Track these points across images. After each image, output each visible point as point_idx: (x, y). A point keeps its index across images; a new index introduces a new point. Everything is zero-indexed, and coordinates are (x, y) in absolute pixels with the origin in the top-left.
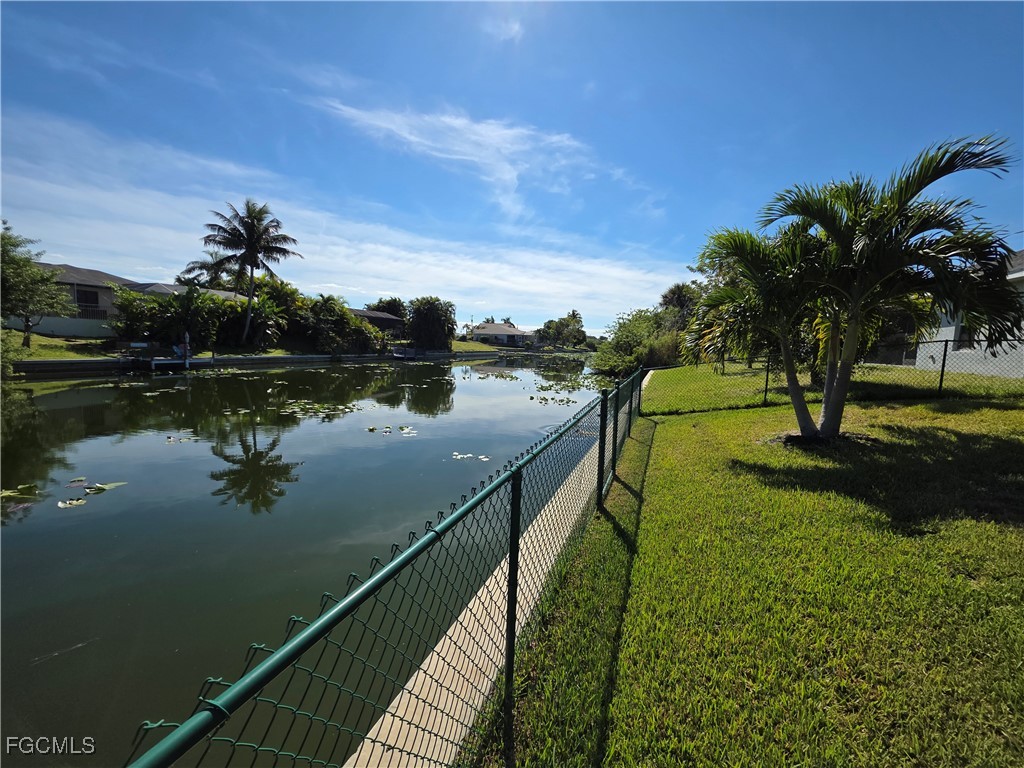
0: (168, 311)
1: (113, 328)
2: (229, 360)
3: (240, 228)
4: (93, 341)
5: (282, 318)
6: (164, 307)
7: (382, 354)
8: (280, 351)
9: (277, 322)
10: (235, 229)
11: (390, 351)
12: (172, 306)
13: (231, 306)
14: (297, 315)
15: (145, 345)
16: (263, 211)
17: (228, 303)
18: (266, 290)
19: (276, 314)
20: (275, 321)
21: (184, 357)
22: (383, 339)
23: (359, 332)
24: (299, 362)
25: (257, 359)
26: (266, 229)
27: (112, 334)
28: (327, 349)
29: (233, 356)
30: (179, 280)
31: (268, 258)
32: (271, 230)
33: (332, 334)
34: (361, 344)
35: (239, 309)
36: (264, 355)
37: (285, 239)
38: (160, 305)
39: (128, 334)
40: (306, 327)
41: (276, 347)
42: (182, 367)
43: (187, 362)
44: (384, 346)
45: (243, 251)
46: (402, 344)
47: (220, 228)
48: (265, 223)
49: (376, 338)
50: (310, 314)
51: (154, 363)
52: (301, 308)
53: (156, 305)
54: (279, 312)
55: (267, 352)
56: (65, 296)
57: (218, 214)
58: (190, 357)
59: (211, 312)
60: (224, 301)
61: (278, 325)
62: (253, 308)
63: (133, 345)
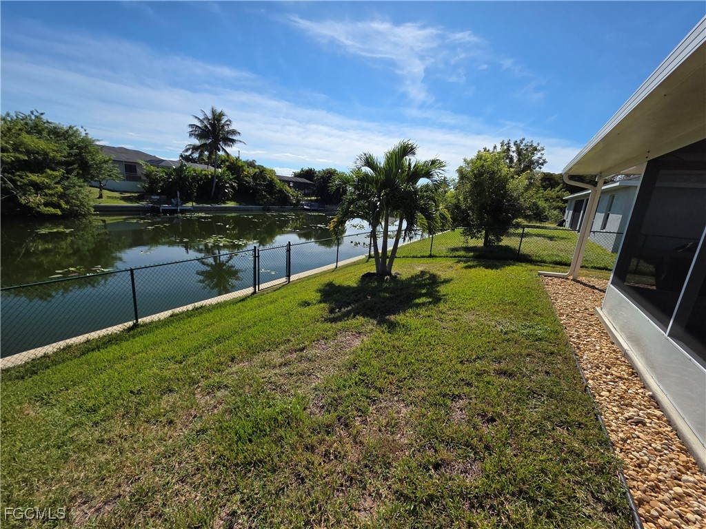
0: (170, 178)
1: (143, 187)
2: (203, 207)
3: (209, 126)
4: (133, 195)
5: (235, 182)
6: (169, 175)
7: (297, 207)
8: (233, 203)
9: (231, 185)
10: (206, 126)
11: (302, 205)
12: (172, 174)
13: (205, 175)
14: (244, 180)
15: (158, 197)
16: (221, 115)
17: (203, 172)
18: (227, 164)
19: (231, 180)
20: (230, 184)
21: (177, 205)
22: (297, 197)
23: (281, 191)
24: (244, 210)
25: (220, 207)
26: (223, 126)
27: (142, 190)
28: (261, 202)
29: (205, 205)
30: (181, 156)
31: (225, 145)
32: (226, 127)
33: (264, 193)
34: (283, 200)
35: (210, 177)
36: (223, 205)
37: (234, 132)
38: (167, 174)
39: (150, 191)
40: (249, 188)
41: (231, 200)
42: (175, 211)
43: (179, 208)
44: (298, 201)
45: (210, 141)
46: (311, 200)
47: (197, 126)
48: (223, 122)
49: (293, 196)
50: (251, 180)
51: (161, 208)
52: (246, 176)
53: (164, 174)
54: (233, 179)
55: (225, 203)
56: (116, 171)
57: (196, 117)
58: (181, 205)
59: (193, 178)
60: (202, 171)
61: (232, 187)
62: (217, 176)
63: (153, 197)
